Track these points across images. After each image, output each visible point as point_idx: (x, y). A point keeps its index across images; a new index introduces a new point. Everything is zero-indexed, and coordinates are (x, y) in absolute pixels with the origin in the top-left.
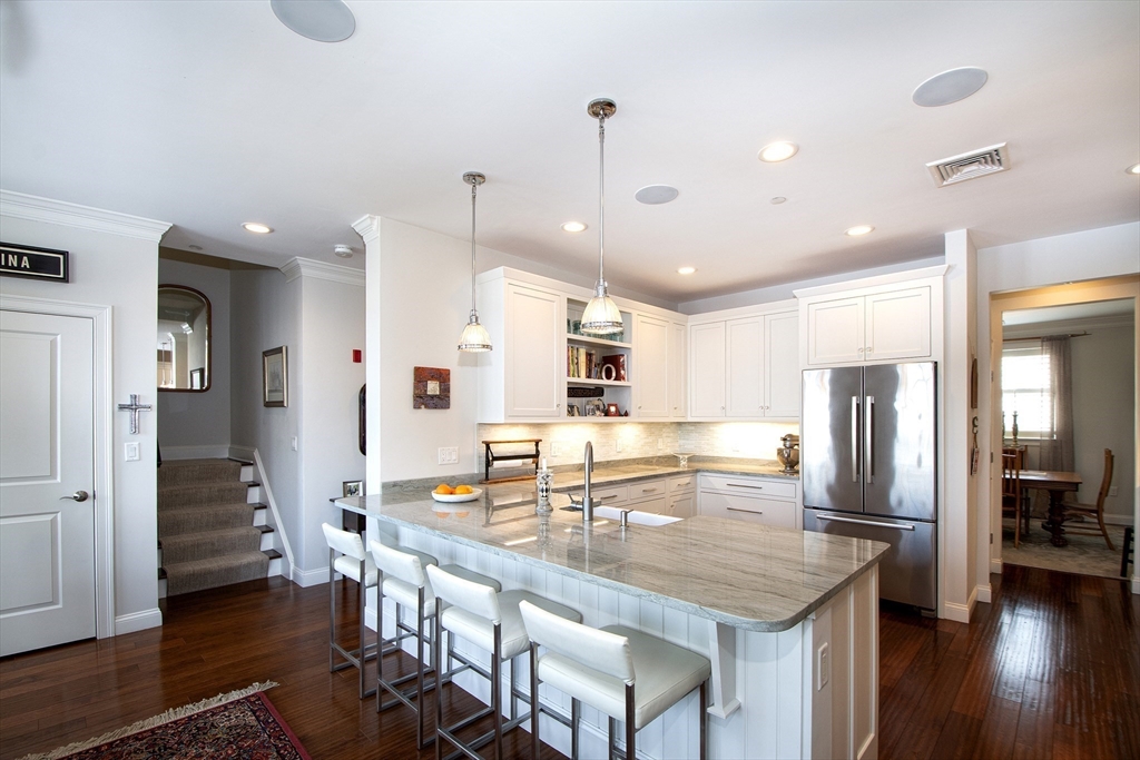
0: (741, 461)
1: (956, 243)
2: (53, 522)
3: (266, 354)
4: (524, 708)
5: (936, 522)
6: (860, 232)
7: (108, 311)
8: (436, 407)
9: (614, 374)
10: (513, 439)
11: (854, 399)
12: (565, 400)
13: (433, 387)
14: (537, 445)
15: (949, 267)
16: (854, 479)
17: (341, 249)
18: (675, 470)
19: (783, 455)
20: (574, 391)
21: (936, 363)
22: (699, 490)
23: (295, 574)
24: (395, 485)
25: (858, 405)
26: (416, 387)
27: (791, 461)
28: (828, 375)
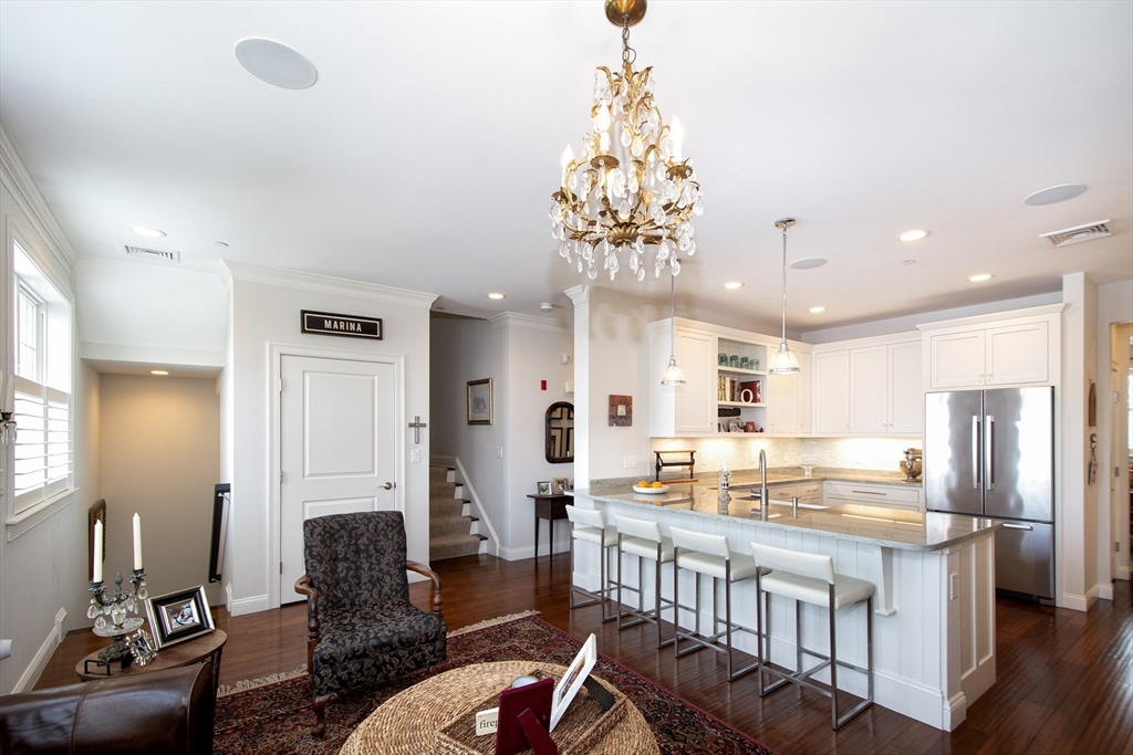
0: (863, 472)
1: (1074, 286)
2: (373, 502)
3: (471, 384)
4: (722, 628)
5: (1053, 523)
6: (980, 278)
7: (403, 358)
8: (623, 425)
9: (751, 398)
10: (673, 450)
11: (975, 419)
12: (716, 419)
13: (621, 410)
14: (692, 454)
15: (1067, 305)
16: (975, 486)
17: (545, 306)
18: (801, 478)
19: (905, 467)
20: (723, 412)
21: (1053, 387)
22: (825, 496)
23: (500, 550)
24: (598, 482)
25: (978, 423)
26: (610, 410)
27: (914, 473)
28: (946, 396)
